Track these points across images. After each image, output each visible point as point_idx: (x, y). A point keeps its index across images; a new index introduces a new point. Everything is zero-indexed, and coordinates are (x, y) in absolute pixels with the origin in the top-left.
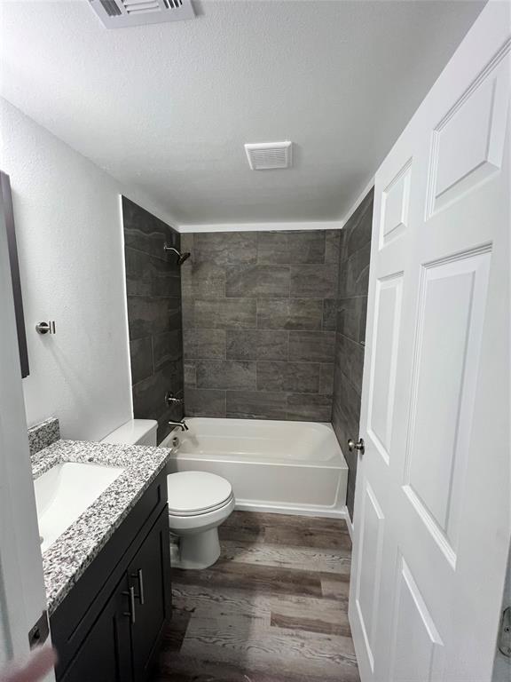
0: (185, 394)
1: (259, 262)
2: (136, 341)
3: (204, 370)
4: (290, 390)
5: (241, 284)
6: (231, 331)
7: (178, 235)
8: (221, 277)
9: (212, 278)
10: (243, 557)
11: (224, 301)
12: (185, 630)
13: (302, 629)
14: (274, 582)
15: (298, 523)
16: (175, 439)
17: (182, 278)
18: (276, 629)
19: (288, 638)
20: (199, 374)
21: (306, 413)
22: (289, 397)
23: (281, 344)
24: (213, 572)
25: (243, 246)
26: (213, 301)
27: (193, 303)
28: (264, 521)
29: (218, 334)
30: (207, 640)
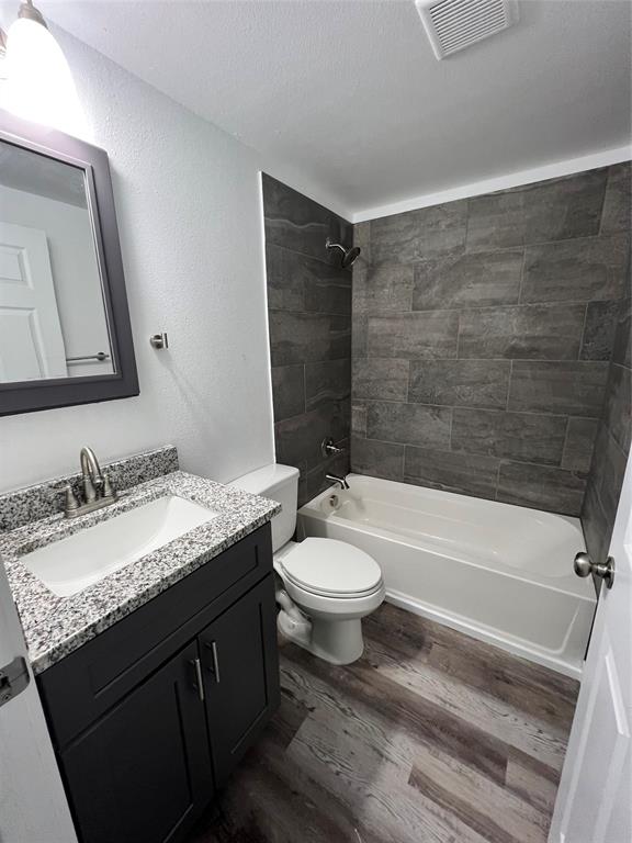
0: (352, 442)
1: (468, 249)
2: (280, 369)
3: (377, 415)
4: (506, 455)
5: (436, 288)
6: (416, 360)
7: (350, 227)
8: (406, 281)
9: (394, 284)
10: (391, 672)
11: (409, 317)
12: (298, 728)
13: (457, 815)
14: (427, 724)
15: (487, 656)
16: (333, 497)
17: (354, 288)
18: (415, 792)
19: (430, 816)
20: (371, 419)
21: (531, 495)
22: (503, 466)
23: (495, 381)
24: (346, 673)
25: (443, 227)
26: (393, 318)
27: (367, 322)
28: (432, 634)
29: (398, 365)
30: (319, 754)
